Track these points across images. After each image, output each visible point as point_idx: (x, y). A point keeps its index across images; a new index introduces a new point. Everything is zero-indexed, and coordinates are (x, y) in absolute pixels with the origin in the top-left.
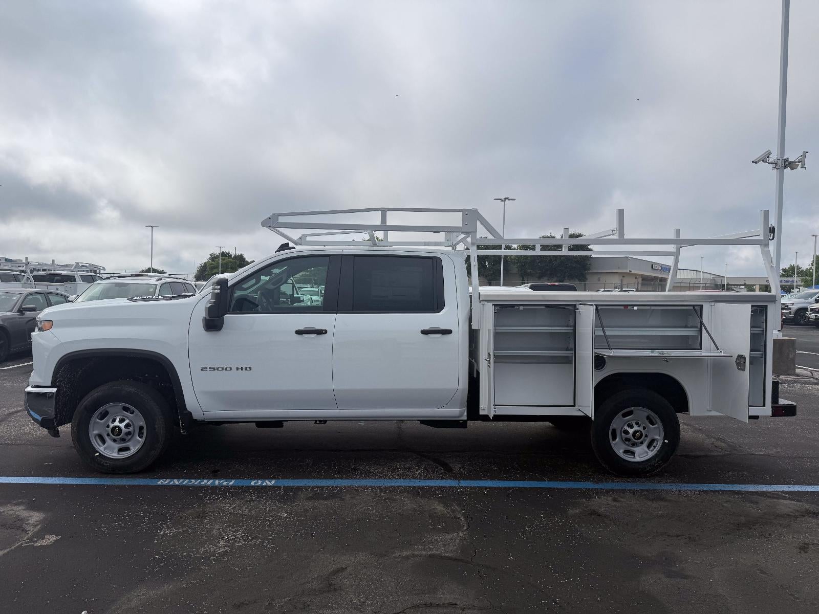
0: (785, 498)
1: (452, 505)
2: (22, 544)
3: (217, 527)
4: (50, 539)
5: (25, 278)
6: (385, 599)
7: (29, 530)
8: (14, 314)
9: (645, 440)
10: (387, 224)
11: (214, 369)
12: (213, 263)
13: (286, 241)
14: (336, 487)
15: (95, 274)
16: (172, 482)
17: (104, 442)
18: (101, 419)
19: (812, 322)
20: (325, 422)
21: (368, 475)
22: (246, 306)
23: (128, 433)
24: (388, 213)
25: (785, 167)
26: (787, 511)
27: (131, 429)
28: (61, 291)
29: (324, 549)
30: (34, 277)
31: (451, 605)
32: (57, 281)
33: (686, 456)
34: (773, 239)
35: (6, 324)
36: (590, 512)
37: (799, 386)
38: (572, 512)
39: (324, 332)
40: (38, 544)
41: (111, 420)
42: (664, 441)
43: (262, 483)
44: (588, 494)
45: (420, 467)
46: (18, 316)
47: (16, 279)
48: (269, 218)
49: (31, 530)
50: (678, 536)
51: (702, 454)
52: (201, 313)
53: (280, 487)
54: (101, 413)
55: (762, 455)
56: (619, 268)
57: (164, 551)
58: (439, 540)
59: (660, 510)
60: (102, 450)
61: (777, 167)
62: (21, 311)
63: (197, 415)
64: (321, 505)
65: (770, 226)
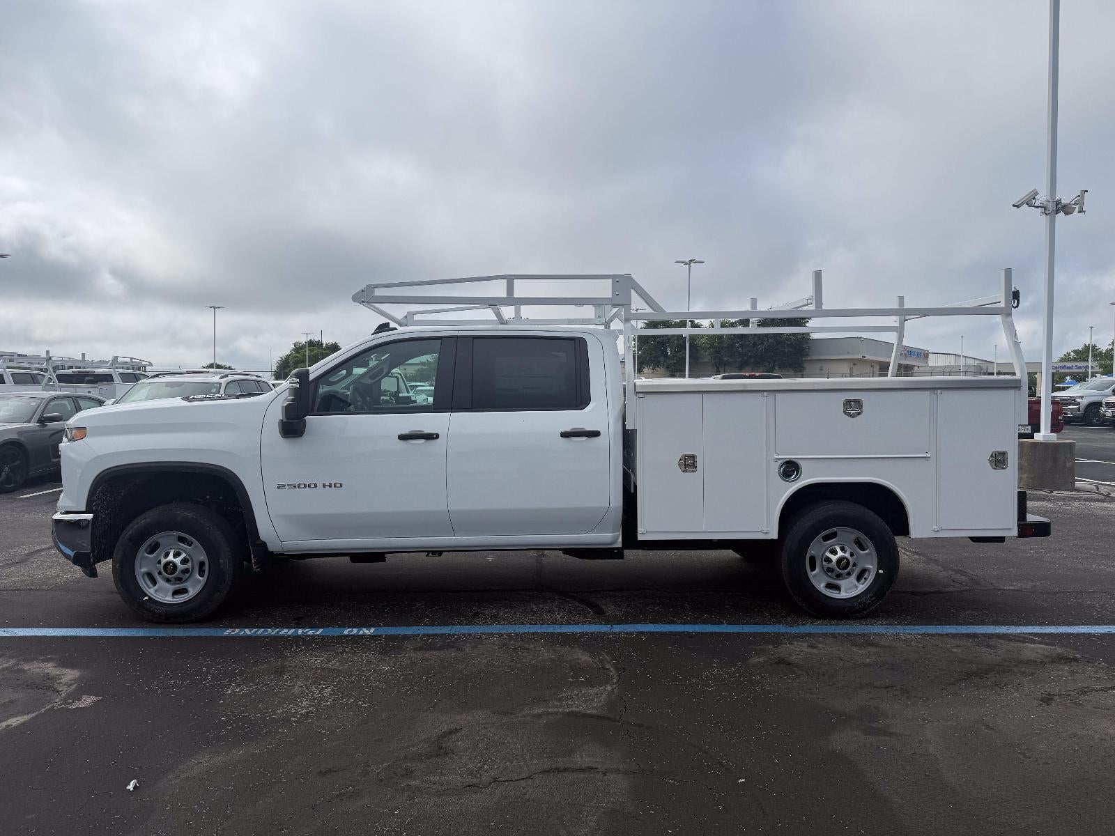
0: (1033, 642)
1: (601, 654)
2: (53, 706)
3: (299, 683)
4: (88, 701)
5: (46, 378)
6: (508, 763)
7: (62, 691)
8: (33, 425)
9: (853, 571)
10: (515, 296)
11: (295, 487)
12: (298, 355)
13: (384, 320)
14: (453, 635)
15: (138, 372)
16: (243, 633)
17: (154, 582)
18: (151, 553)
19: (1107, 420)
20: (440, 553)
21: (495, 619)
22: (335, 405)
23: (186, 571)
24: (516, 281)
25: (1057, 212)
26: (1032, 656)
27: (189, 565)
28: (95, 393)
29: (434, 707)
30: (58, 376)
31: (590, 769)
32: (88, 382)
33: (913, 593)
34: (1017, 306)
35: (23, 439)
36: (776, 661)
37: (1076, 504)
38: (754, 660)
39: (435, 436)
40: (72, 707)
41: (163, 554)
42: (878, 571)
43: (359, 631)
44: (776, 640)
45: (561, 609)
46: (37, 428)
47: (33, 380)
48: (363, 291)
49: (65, 691)
50: (887, 687)
51: (933, 589)
52: (277, 414)
53: (381, 636)
54: (150, 545)
55: (1012, 590)
56: (848, 353)
57: (233, 713)
58: (580, 695)
59: (868, 658)
60: (153, 593)
61: (1047, 212)
62: (42, 421)
63: (273, 546)
64: (433, 656)
65: (1013, 290)
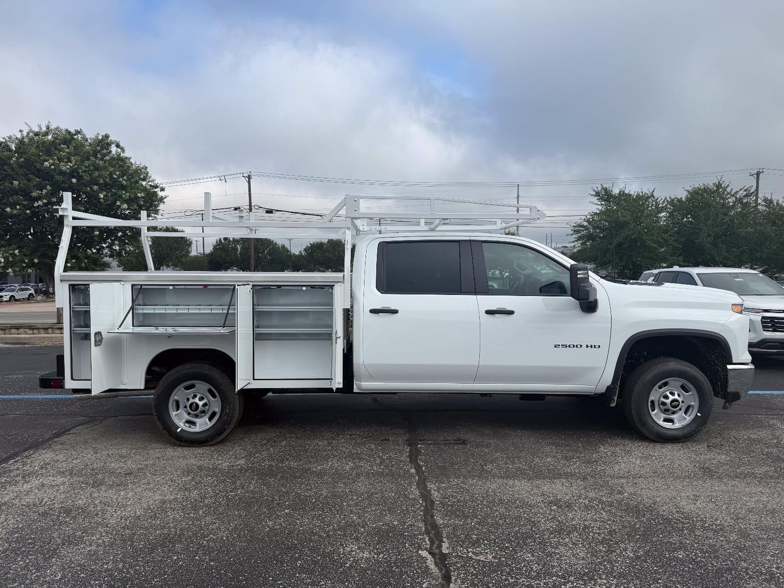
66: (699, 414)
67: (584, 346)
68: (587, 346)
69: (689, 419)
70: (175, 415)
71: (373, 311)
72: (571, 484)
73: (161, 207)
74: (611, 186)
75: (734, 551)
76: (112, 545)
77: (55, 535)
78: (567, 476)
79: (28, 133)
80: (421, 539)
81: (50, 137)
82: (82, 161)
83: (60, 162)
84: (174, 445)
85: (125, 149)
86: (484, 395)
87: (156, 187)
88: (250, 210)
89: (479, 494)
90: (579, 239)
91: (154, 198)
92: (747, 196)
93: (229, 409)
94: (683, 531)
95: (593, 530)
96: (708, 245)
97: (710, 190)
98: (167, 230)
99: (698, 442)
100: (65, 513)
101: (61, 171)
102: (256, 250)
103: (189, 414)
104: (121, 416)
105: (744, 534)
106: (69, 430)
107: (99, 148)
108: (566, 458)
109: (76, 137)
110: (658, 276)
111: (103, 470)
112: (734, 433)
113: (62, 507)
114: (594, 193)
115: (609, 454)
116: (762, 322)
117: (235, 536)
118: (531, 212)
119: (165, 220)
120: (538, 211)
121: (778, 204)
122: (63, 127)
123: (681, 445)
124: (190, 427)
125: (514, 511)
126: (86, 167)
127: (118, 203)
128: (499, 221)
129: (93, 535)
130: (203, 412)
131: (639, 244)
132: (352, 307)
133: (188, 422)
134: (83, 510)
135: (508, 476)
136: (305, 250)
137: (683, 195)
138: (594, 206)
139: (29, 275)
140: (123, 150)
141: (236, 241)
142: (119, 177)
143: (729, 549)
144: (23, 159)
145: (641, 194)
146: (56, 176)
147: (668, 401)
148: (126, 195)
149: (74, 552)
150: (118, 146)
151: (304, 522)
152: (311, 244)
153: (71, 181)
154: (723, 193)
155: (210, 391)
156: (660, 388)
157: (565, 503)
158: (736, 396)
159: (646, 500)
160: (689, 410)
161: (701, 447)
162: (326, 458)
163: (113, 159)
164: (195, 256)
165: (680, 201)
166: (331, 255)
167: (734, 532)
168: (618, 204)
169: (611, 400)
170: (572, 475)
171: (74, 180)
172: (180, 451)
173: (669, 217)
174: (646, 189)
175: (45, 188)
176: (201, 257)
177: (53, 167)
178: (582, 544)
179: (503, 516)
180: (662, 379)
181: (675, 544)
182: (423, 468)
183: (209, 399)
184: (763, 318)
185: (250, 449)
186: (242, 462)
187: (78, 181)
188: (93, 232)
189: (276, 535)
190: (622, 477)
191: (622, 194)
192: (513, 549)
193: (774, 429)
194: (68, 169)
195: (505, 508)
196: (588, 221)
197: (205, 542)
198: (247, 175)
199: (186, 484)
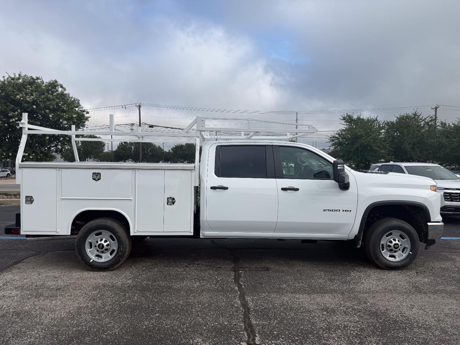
66: (410, 253)
67: (341, 211)
68: (343, 211)
69: (404, 255)
70: (90, 251)
71: (213, 188)
72: (334, 297)
73: (87, 123)
74: (352, 114)
75: (439, 342)
76: (44, 337)
77: (8, 331)
78: (332, 291)
79: (8, 78)
80: (242, 334)
81: (21, 81)
82: (40, 95)
83: (26, 96)
84: (88, 270)
85: (66, 89)
86: (280, 240)
87: (84, 111)
88: (140, 125)
89: (278, 303)
90: (333, 145)
91: (82, 118)
92: (431, 121)
93: (123, 248)
94: (406, 329)
95: (350, 328)
96: (409, 149)
97: (410, 117)
98: (91, 137)
99: (410, 270)
100: (16, 315)
101: (26, 101)
102: (143, 150)
103: (98, 251)
104: (56, 251)
105: (444, 331)
106: (23, 260)
107: (50, 88)
108: (330, 280)
109: (37, 81)
110: (381, 167)
111: (42, 287)
112: (431, 264)
113: (14, 312)
114: (342, 118)
115: (357, 277)
116: (444, 196)
117: (124, 332)
118: (309, 128)
119: (89, 131)
120: (314, 128)
121: (449, 125)
122: (29, 75)
123: (400, 271)
124: (98, 259)
125: (300, 315)
126: (42, 99)
127: (61, 120)
128: (289, 134)
129: (33, 330)
130: (107, 250)
131: (369, 148)
132: (200, 185)
133: (97, 256)
134: (28, 313)
135: (295, 291)
136: (172, 149)
137: (394, 120)
138: (342, 126)
139: (8, 162)
140: (65, 89)
141: (131, 144)
142: (62, 105)
143: (436, 341)
144: (4, 94)
145: (370, 119)
146: (24, 104)
147: (392, 245)
148: (66, 116)
149: (19, 343)
150: (62, 87)
151: (167, 323)
152: (176, 146)
153: (33, 107)
154: (418, 119)
155: (111, 237)
156: (387, 236)
157: (332, 310)
158: (433, 242)
159: (381, 308)
160: (404, 251)
161: (412, 273)
162: (182, 280)
163: (58, 94)
164: (107, 152)
165: (392, 123)
166: (187, 153)
167: (438, 329)
168: (356, 125)
169: (357, 244)
170: (335, 291)
171: (34, 107)
172: (92, 274)
173: (386, 132)
174: (373, 116)
175: (17, 111)
176: (110, 153)
177: (22, 98)
178: (343, 338)
179: (293, 319)
180: (388, 231)
181: (402, 338)
182: (243, 287)
183: (111, 242)
184: (445, 193)
185: (135, 273)
186: (130, 281)
187: (37, 107)
188: (45, 138)
189: (150, 331)
190: (365, 292)
191: (359, 118)
192: (300, 341)
193: (455, 262)
194: (31, 100)
195: (295, 313)
196: (339, 134)
197: (104, 336)
198: (138, 105)
199: (95, 296)
